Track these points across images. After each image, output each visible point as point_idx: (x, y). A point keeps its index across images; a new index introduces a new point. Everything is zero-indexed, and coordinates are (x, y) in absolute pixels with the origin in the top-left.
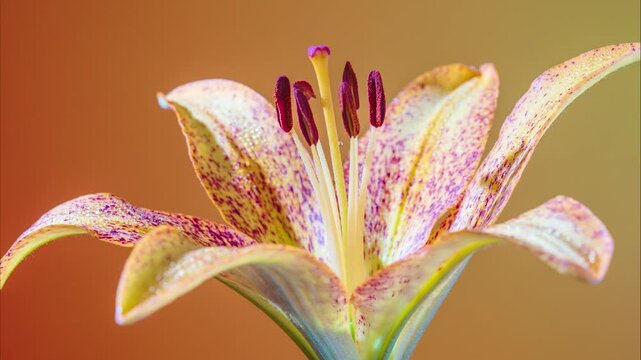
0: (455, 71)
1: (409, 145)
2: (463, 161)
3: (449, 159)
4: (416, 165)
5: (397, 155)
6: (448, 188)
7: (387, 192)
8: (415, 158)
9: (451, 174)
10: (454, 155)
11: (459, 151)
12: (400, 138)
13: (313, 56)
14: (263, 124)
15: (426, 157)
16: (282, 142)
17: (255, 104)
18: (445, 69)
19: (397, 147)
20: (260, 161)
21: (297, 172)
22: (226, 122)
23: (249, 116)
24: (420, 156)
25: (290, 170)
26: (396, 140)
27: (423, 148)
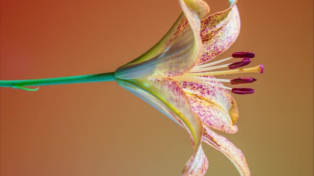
0: (236, 115)
1: (213, 97)
2: (209, 120)
3: (209, 114)
4: (206, 100)
5: (210, 93)
6: (199, 113)
7: (197, 89)
8: (209, 100)
9: (204, 115)
10: (211, 116)
11: (212, 118)
12: (216, 94)
13: (260, 67)
14: (226, 41)
15: (210, 104)
16: (219, 48)
17: (233, 38)
18: (237, 111)
19: (212, 93)
20: (212, 39)
21: (207, 53)
22: (227, 26)
23: (229, 35)
24: (210, 102)
25: (208, 51)
26: (215, 92)
27: (212, 103)
